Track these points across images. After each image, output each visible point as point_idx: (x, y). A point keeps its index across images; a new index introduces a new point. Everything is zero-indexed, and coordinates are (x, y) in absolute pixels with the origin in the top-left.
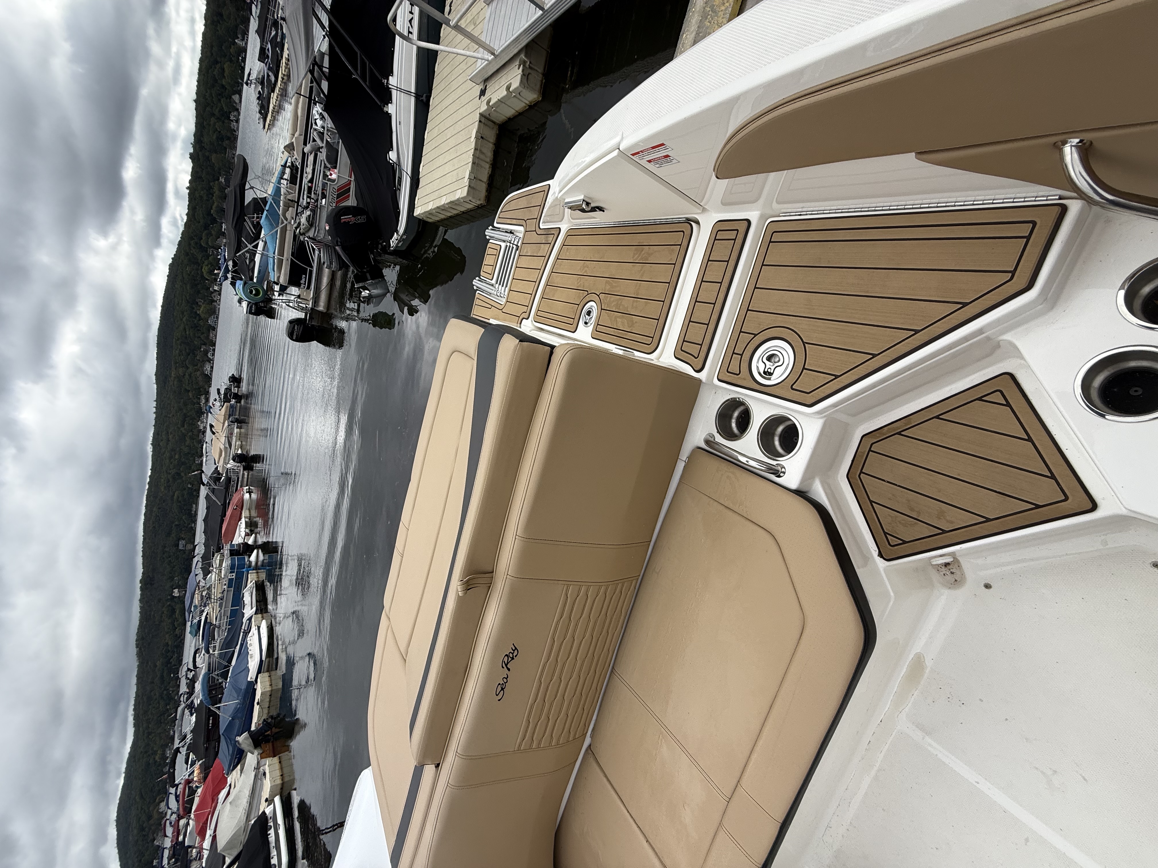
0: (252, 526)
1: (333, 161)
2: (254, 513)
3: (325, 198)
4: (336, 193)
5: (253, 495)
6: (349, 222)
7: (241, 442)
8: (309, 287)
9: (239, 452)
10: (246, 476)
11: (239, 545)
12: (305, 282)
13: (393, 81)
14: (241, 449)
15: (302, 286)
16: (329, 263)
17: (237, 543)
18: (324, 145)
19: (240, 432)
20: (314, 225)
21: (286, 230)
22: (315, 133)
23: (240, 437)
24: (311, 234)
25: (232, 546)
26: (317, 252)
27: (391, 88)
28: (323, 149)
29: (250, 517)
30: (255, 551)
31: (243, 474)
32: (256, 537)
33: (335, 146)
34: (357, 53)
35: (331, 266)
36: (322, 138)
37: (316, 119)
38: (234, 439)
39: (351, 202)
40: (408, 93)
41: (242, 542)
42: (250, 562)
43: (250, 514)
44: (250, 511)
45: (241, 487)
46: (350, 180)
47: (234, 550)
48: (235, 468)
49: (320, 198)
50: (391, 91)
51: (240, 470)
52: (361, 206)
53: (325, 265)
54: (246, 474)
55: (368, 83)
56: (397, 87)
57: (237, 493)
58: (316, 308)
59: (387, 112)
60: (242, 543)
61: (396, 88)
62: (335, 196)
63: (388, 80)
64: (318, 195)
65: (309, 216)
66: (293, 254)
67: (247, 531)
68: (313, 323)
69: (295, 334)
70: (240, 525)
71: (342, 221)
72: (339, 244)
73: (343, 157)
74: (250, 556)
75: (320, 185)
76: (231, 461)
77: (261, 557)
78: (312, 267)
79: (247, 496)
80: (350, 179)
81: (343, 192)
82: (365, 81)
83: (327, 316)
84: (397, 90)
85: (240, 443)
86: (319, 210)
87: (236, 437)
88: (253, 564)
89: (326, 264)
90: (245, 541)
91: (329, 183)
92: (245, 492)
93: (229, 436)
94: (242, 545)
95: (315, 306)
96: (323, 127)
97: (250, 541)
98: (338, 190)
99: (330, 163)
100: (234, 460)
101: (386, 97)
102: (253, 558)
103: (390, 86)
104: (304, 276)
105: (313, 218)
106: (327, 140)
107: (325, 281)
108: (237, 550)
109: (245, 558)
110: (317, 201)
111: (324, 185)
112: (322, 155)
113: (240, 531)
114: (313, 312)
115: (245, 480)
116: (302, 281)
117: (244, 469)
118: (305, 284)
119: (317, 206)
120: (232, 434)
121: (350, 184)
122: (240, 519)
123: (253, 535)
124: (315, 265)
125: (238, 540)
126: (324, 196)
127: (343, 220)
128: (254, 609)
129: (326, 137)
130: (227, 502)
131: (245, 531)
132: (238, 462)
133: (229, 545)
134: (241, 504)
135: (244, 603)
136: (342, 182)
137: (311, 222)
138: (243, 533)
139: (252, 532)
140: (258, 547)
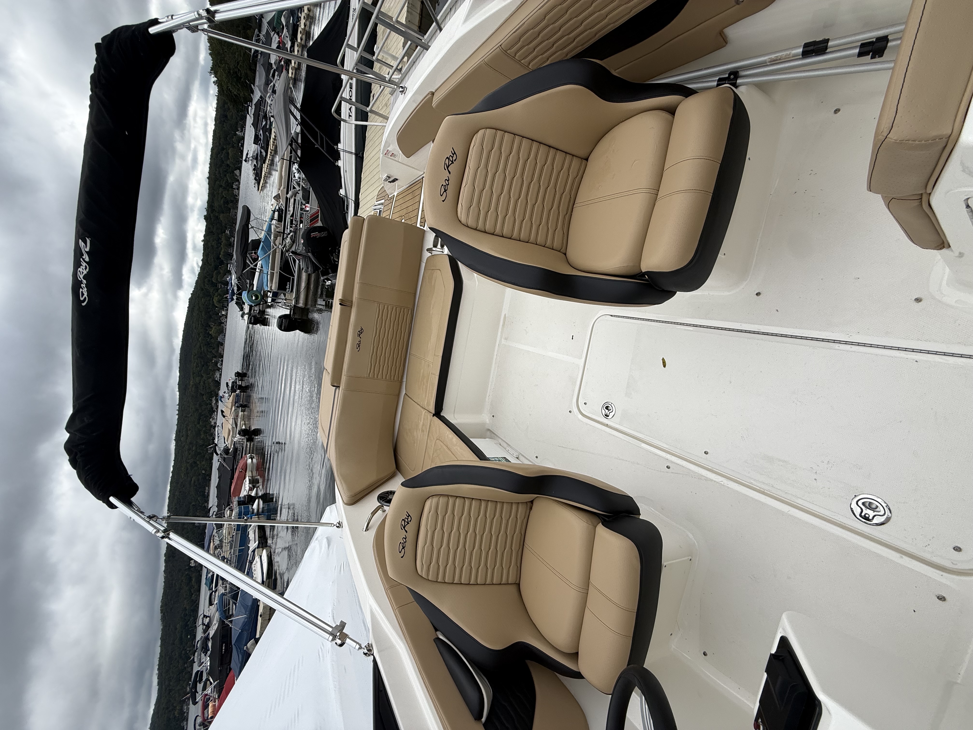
0: (254, 483)
1: (306, 198)
2: (255, 473)
3: (302, 223)
4: (309, 219)
5: (254, 460)
6: (316, 236)
7: (245, 421)
8: (292, 291)
9: (244, 427)
10: (248, 446)
12: (289, 287)
13: (340, 146)
14: (245, 425)
15: (287, 290)
16: (306, 269)
18: (301, 189)
19: (244, 414)
20: (296, 241)
21: (276, 252)
22: (294, 182)
23: (243, 418)
24: (293, 249)
25: (239, 498)
26: (297, 262)
28: (300, 192)
29: (252, 476)
31: (247, 445)
32: (257, 490)
33: (307, 189)
34: (317, 132)
35: (308, 270)
36: (299, 185)
37: (295, 173)
38: (239, 420)
39: (319, 224)
40: (351, 153)
43: (252, 475)
44: (252, 472)
45: (245, 454)
47: (241, 501)
48: (240, 440)
49: (299, 223)
50: (339, 153)
51: (244, 442)
52: (325, 226)
53: (304, 271)
54: (249, 444)
55: (325, 149)
56: (343, 150)
57: (243, 459)
59: (338, 165)
62: (309, 221)
63: (337, 146)
65: (292, 236)
66: (281, 269)
67: (251, 486)
68: (295, 317)
69: (283, 325)
70: (245, 483)
72: (310, 251)
73: (313, 196)
75: (299, 215)
76: (238, 435)
78: (294, 276)
79: (249, 461)
80: (318, 209)
81: (314, 218)
82: (323, 148)
83: (305, 311)
84: (343, 152)
85: (243, 422)
86: (298, 231)
87: (241, 418)
88: (255, 511)
89: (304, 269)
91: (304, 213)
92: (248, 458)
93: (236, 418)
95: (296, 304)
96: (300, 178)
98: (311, 217)
99: (304, 200)
100: (239, 434)
101: (337, 156)
102: (255, 506)
103: (339, 150)
104: (288, 283)
105: (295, 237)
106: (302, 186)
107: (303, 285)
110: (296, 226)
111: (301, 214)
112: (299, 196)
113: (245, 487)
114: (295, 309)
115: (248, 449)
116: (288, 287)
117: (247, 441)
118: (289, 289)
119: (297, 229)
120: (237, 416)
121: (318, 212)
122: (245, 478)
123: (255, 489)
124: (296, 275)
126: (301, 222)
127: (313, 236)
128: (257, 542)
129: (301, 183)
130: (235, 468)
131: (249, 486)
132: (243, 436)
134: (245, 467)
135: (249, 539)
136: (313, 211)
137: (293, 241)
138: (247, 488)
139: (254, 487)
140: (259, 498)
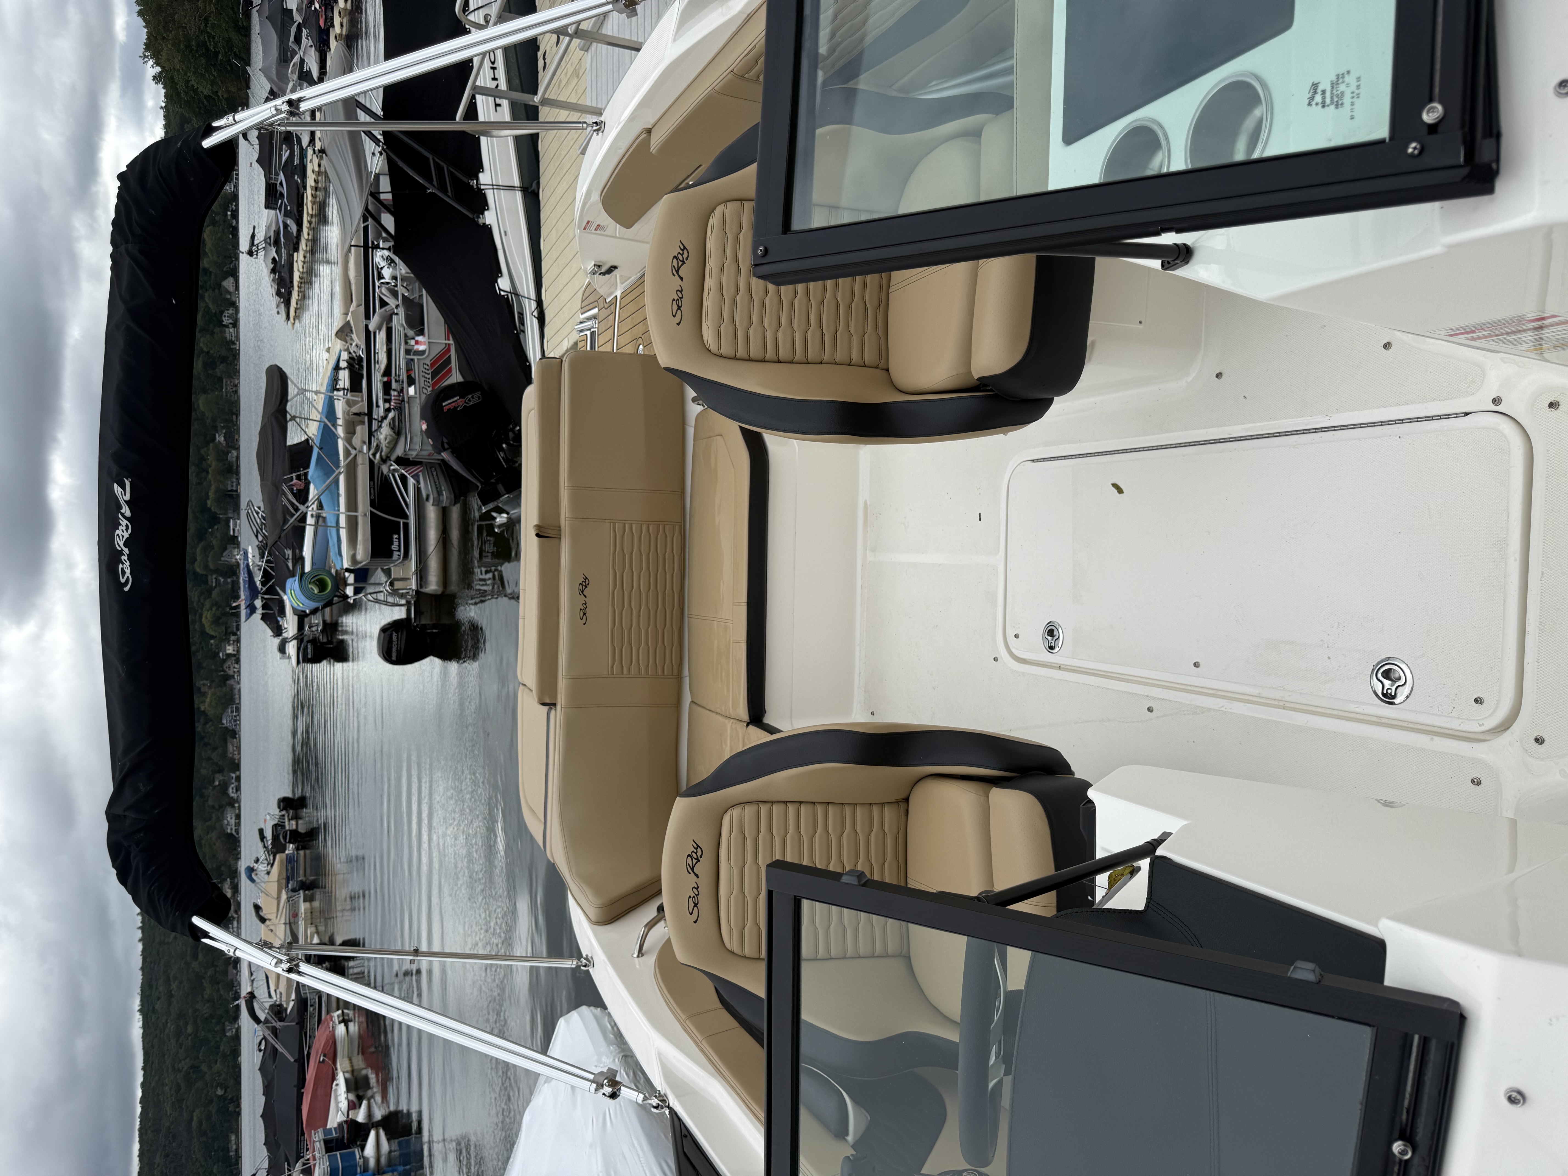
0: (359, 1088)
1: (417, 323)
2: (359, 1062)
3: (414, 383)
4: (430, 372)
5: (353, 1026)
6: (455, 408)
7: (316, 926)
8: (406, 557)
11: (340, 1125)
12: (399, 546)
13: (484, 178)
15: (396, 554)
16: (436, 495)
17: (335, 1125)
18: (399, 302)
19: (312, 908)
20: (403, 431)
21: (356, 465)
22: (384, 290)
23: (312, 919)
24: (399, 452)
25: (327, 1132)
26: (411, 481)
27: (483, 189)
28: (400, 309)
29: (353, 1071)
30: (373, 1134)
32: (369, 1107)
33: (417, 300)
34: (428, 159)
35: (441, 498)
36: (395, 294)
37: (380, 268)
38: (302, 923)
39: (456, 377)
40: (512, 188)
41: (345, 1119)
42: (366, 1160)
43: (352, 1066)
44: (350, 1060)
45: (328, 1013)
46: (449, 345)
47: (331, 1140)
50: (484, 194)
52: (470, 379)
53: (431, 501)
55: (450, 194)
56: (493, 185)
57: (322, 1027)
58: (423, 590)
59: (484, 224)
60: (346, 1122)
61: (491, 187)
62: (430, 376)
63: (477, 179)
64: (403, 382)
65: (393, 419)
66: (372, 504)
67: (352, 1097)
68: (423, 622)
69: (394, 649)
70: (336, 1090)
71: (445, 409)
72: (446, 446)
73: (432, 314)
74: (363, 1148)
75: (402, 366)
77: (385, 1146)
78: (406, 517)
79: (341, 1029)
80: (447, 342)
81: (440, 366)
82: (445, 192)
83: (445, 602)
84: (493, 189)
85: (313, 929)
86: (407, 405)
87: (305, 920)
88: (372, 1163)
89: (431, 497)
90: (350, 1117)
91: (415, 358)
92: (337, 1023)
93: (292, 920)
94: (345, 1126)
95: (421, 588)
96: (395, 278)
97: (361, 1116)
98: (432, 365)
99: (412, 328)
101: (480, 202)
102: (370, 1150)
103: (482, 187)
104: (396, 536)
105: (400, 421)
106: (403, 295)
108: (337, 1139)
109: (354, 1153)
110: (402, 390)
111: (409, 364)
112: (399, 321)
113: (337, 1103)
114: (420, 600)
116: (395, 547)
118: (399, 550)
119: (403, 400)
120: (295, 915)
121: (449, 350)
122: (334, 1078)
123: (365, 1103)
124: (411, 513)
125: (336, 1118)
126: (411, 381)
127: (447, 407)
129: (400, 289)
130: (306, 1053)
131: (347, 1098)
133: (320, 1130)
134: (332, 1049)
136: (436, 350)
137: (398, 431)
138: (344, 1105)
139: (360, 1098)
140: (376, 1125)
